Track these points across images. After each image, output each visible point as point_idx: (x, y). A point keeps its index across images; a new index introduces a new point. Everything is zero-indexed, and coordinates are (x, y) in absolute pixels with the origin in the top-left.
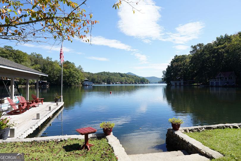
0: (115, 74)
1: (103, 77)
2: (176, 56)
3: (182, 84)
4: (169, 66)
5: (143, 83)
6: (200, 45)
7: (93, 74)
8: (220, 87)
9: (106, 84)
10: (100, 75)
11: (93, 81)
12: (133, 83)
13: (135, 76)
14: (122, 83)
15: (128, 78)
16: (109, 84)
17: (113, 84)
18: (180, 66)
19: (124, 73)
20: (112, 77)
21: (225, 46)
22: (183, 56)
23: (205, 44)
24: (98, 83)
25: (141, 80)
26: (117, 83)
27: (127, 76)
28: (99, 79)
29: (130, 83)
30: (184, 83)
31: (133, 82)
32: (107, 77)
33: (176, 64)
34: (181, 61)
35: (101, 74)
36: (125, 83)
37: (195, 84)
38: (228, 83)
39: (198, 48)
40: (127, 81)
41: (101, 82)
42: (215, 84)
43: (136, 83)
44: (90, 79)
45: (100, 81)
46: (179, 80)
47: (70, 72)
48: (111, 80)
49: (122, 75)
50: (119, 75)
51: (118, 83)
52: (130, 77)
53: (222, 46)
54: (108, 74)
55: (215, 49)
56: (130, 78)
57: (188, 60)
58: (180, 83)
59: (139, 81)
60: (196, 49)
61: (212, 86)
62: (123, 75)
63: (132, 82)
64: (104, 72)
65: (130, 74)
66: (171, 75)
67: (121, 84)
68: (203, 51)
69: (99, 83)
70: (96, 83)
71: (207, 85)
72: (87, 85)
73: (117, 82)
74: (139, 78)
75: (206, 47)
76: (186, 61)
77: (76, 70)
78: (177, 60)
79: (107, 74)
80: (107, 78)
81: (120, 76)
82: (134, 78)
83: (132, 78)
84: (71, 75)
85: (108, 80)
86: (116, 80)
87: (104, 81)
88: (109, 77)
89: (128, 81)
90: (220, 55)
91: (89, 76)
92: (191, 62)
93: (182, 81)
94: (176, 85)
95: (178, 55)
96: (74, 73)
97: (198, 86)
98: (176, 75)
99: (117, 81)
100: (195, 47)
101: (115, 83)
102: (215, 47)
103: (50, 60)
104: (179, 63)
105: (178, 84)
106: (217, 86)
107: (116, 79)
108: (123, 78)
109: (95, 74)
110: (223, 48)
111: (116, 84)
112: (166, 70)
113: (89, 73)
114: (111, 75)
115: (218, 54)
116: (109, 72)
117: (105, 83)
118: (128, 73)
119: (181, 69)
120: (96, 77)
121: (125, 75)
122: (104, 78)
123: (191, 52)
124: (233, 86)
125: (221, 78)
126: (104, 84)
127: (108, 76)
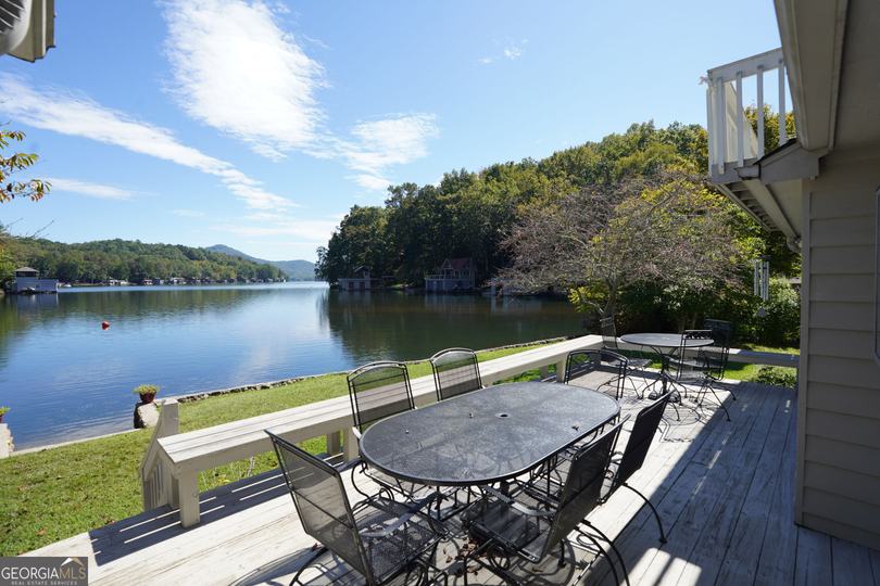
0: (163, 250)
1: (114, 260)
2: (356, 207)
3: (368, 285)
4: (335, 234)
5: (266, 281)
6: (409, 187)
7: (62, 247)
8: (445, 293)
9: (125, 286)
10: (97, 253)
11: (65, 274)
12: (231, 281)
13: (240, 259)
14: (189, 280)
15: (215, 264)
16: (140, 283)
17: (156, 283)
18: (366, 236)
19: (200, 249)
20: (149, 259)
21: (459, 198)
22: (372, 209)
23: (421, 185)
24: (86, 279)
25: (257, 270)
26: (172, 282)
27: (210, 258)
28: (96, 267)
29: (221, 282)
30: (372, 282)
31: (234, 276)
32: (132, 260)
33: (353, 230)
34: (367, 223)
35: (105, 246)
36: (203, 282)
37: (399, 286)
38: (460, 283)
39: (405, 194)
40: (209, 275)
41: (105, 277)
42: (435, 288)
43: (241, 280)
44: (52, 267)
45: (99, 272)
46: (360, 274)
48: (148, 270)
49: (190, 254)
50: (179, 254)
51: (175, 280)
52: (220, 260)
53: (454, 195)
54: (134, 247)
55: (439, 202)
56: (221, 263)
57: (383, 222)
58: (362, 284)
59: (252, 274)
60: (401, 196)
61: (430, 292)
62: (196, 255)
63: (228, 276)
65: (221, 251)
66: (340, 260)
67: (188, 284)
68: (416, 202)
69: (97, 282)
70: (81, 282)
71: (420, 289)
72: (30, 293)
73: (173, 276)
74: (254, 263)
75: (421, 193)
76: (378, 225)
78: (357, 218)
79: (131, 249)
80: (129, 264)
81: (185, 258)
82: (234, 264)
83: (229, 264)
85: (132, 271)
86: (166, 271)
87: (117, 274)
88: (136, 260)
89: (213, 274)
90: (447, 216)
91: (42, 253)
92: (388, 228)
93: (367, 278)
94: (352, 291)
95: (362, 206)
97: (403, 289)
98: (355, 259)
99: (171, 272)
100: (397, 191)
101: (162, 282)
102: (440, 198)
104: (362, 229)
105: (357, 285)
106: (440, 293)
107: (168, 267)
108: (195, 262)
109: (73, 247)
110: (455, 201)
111: (166, 284)
112: (327, 247)
113: (43, 243)
114: (146, 253)
115: (444, 215)
116: (138, 242)
117: (123, 283)
118: (213, 248)
119: (365, 244)
120: (78, 258)
121: (202, 254)
122: (118, 262)
123: (387, 202)
124: (469, 292)
125: (448, 272)
126: (119, 285)
127: (136, 256)
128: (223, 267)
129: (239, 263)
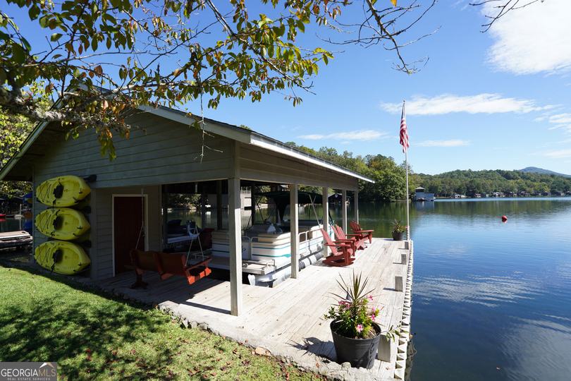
0: (486, 174)
1: (456, 183)
7: (430, 177)
9: (464, 198)
10: (448, 179)
11: (433, 190)
12: (545, 195)
13: (553, 176)
14: (508, 194)
15: (529, 182)
16: (473, 196)
17: (483, 196)
19: (514, 171)
20: (478, 181)
24: (442, 195)
26: (495, 196)
27: (524, 177)
28: (447, 187)
29: (535, 195)
31: (547, 190)
32: (467, 182)
35: (451, 175)
36: (519, 195)
40: (524, 190)
41: (452, 193)
43: (554, 193)
44: (427, 187)
45: (449, 190)
47: (386, 176)
48: (478, 187)
49: (507, 175)
50: (498, 176)
51: (497, 194)
52: (533, 178)
54: (468, 174)
56: (535, 181)
59: (567, 188)
62: (512, 176)
63: (542, 190)
64: (458, 171)
65: (532, 172)
67: (507, 196)
69: (448, 196)
70: (440, 196)
72: (422, 200)
73: (495, 191)
77: (397, 171)
79: (466, 175)
80: (466, 185)
81: (503, 178)
82: (547, 181)
83: (541, 181)
84: (388, 181)
85: (468, 189)
86: (490, 188)
87: (459, 191)
88: (470, 182)
89: (528, 189)
91: (422, 181)
96: (394, 176)
99: (494, 189)
101: (487, 195)
103: (349, 157)
107: (491, 185)
108: (511, 181)
109: (435, 177)
111: (491, 197)
113: (422, 175)
114: (475, 177)
116: (470, 170)
117: (463, 196)
118: (525, 170)
120: (438, 182)
121: (517, 175)
122: (459, 184)
126: (460, 197)
127: (469, 180)
128: (535, 184)
129: (553, 180)
